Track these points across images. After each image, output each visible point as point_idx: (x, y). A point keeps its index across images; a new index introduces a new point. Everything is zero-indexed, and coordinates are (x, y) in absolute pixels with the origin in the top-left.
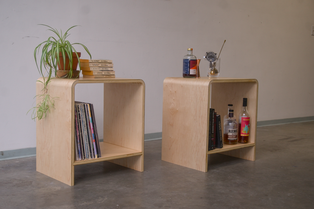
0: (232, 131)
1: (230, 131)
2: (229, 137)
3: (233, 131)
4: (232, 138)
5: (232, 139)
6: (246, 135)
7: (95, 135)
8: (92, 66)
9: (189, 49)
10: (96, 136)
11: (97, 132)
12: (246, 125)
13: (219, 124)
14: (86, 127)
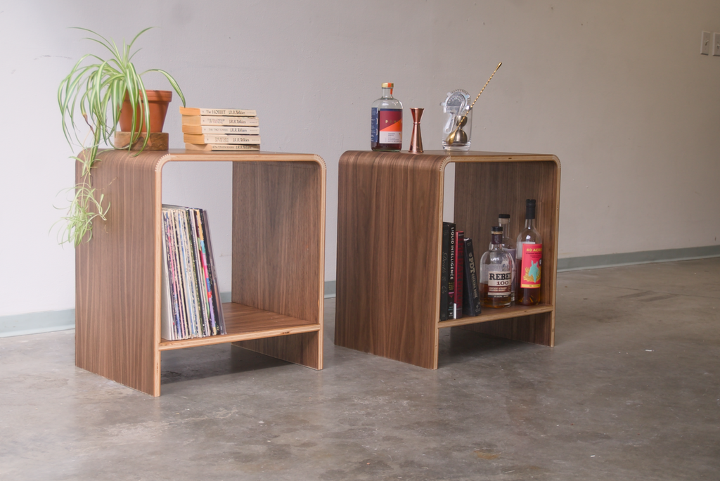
0: (497, 277)
1: (492, 276)
2: (491, 289)
3: (500, 277)
4: (498, 292)
5: (498, 294)
6: (533, 286)
7: (213, 282)
8: (208, 123)
9: (385, 85)
10: (215, 284)
11: (215, 275)
12: (532, 262)
13: (470, 260)
14: (191, 263)
